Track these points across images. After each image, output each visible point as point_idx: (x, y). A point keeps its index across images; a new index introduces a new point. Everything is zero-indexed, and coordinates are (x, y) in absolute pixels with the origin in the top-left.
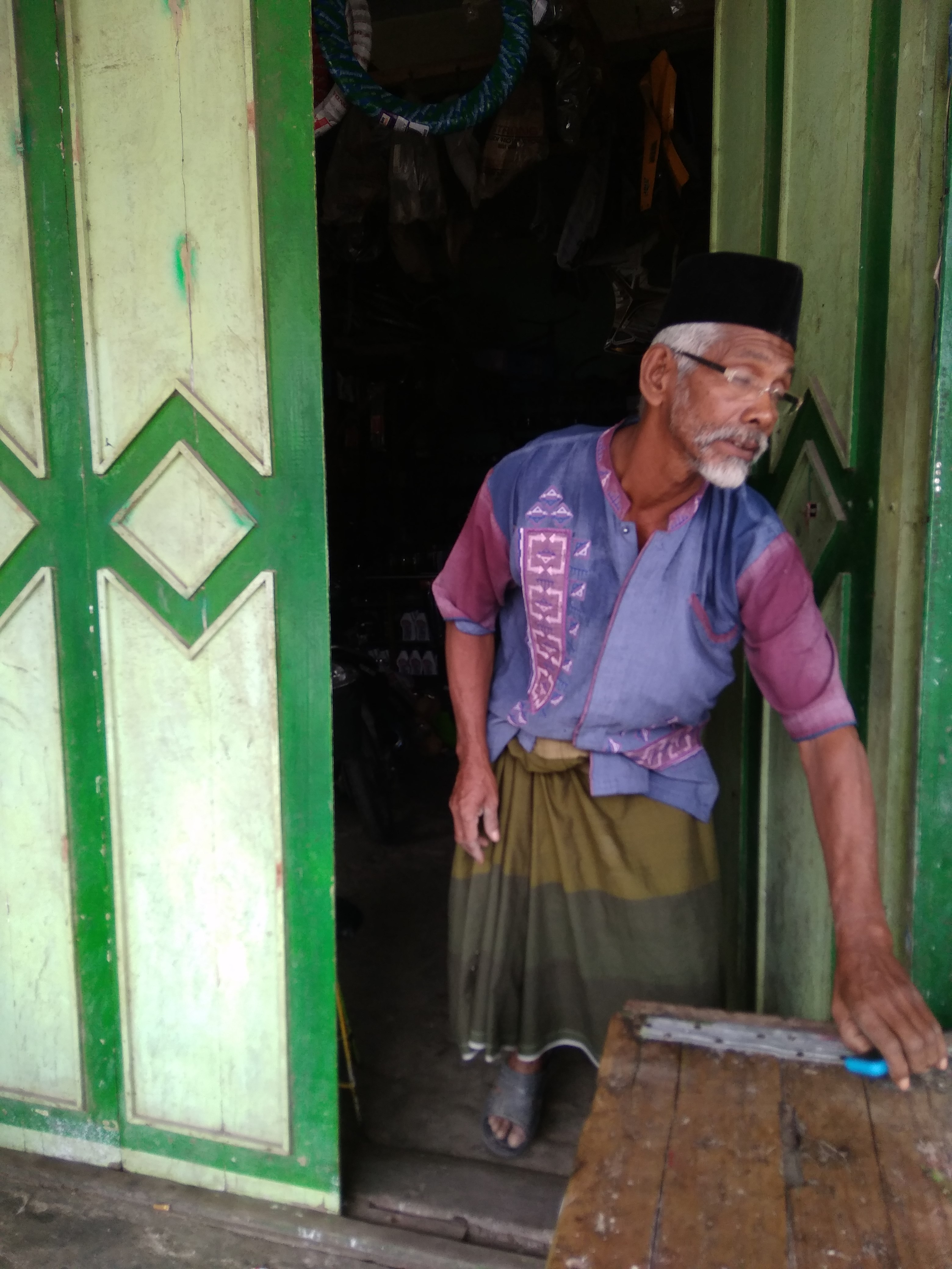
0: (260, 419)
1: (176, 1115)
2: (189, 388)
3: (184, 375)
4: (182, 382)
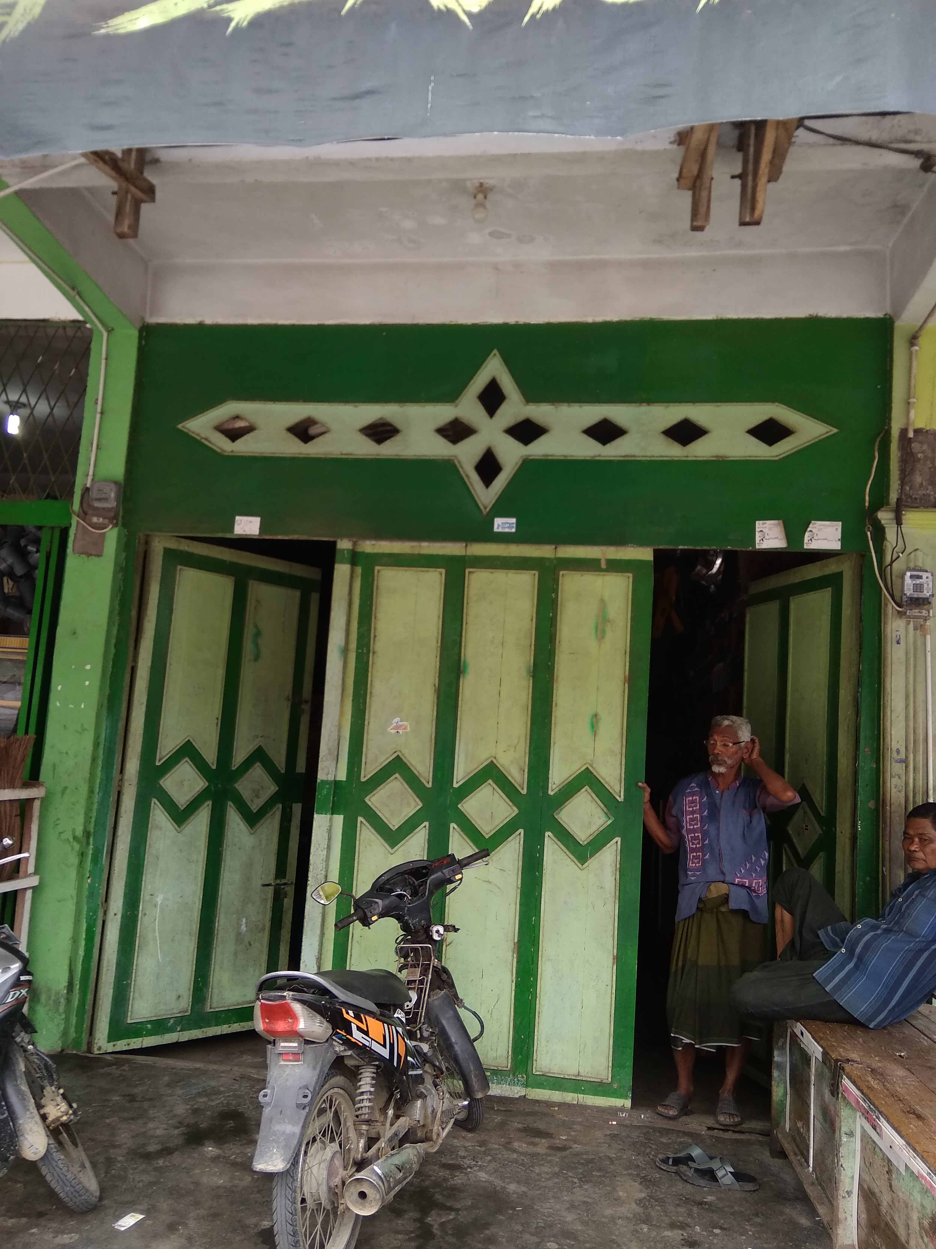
0: (620, 781)
2: (593, 767)
3: (590, 762)
4: (590, 765)
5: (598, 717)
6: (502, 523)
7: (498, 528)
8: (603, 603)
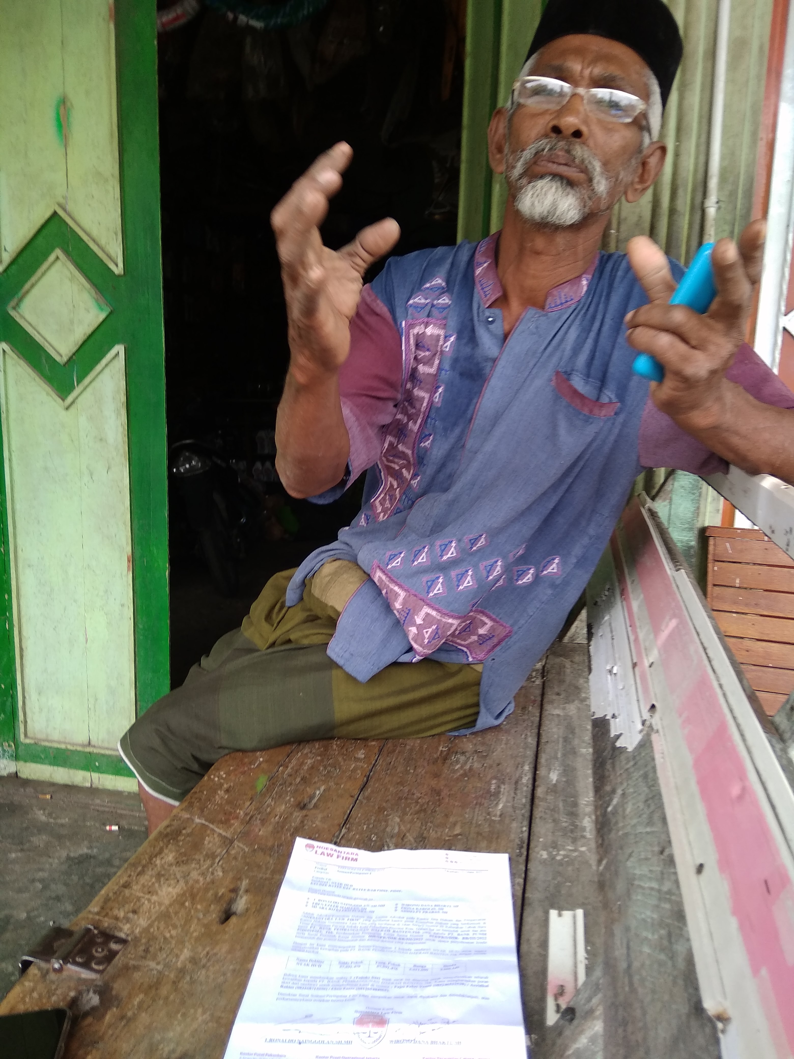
0: (116, 234)
1: (56, 736)
2: (65, 210)
3: (61, 201)
4: (60, 205)
5: (68, 104)
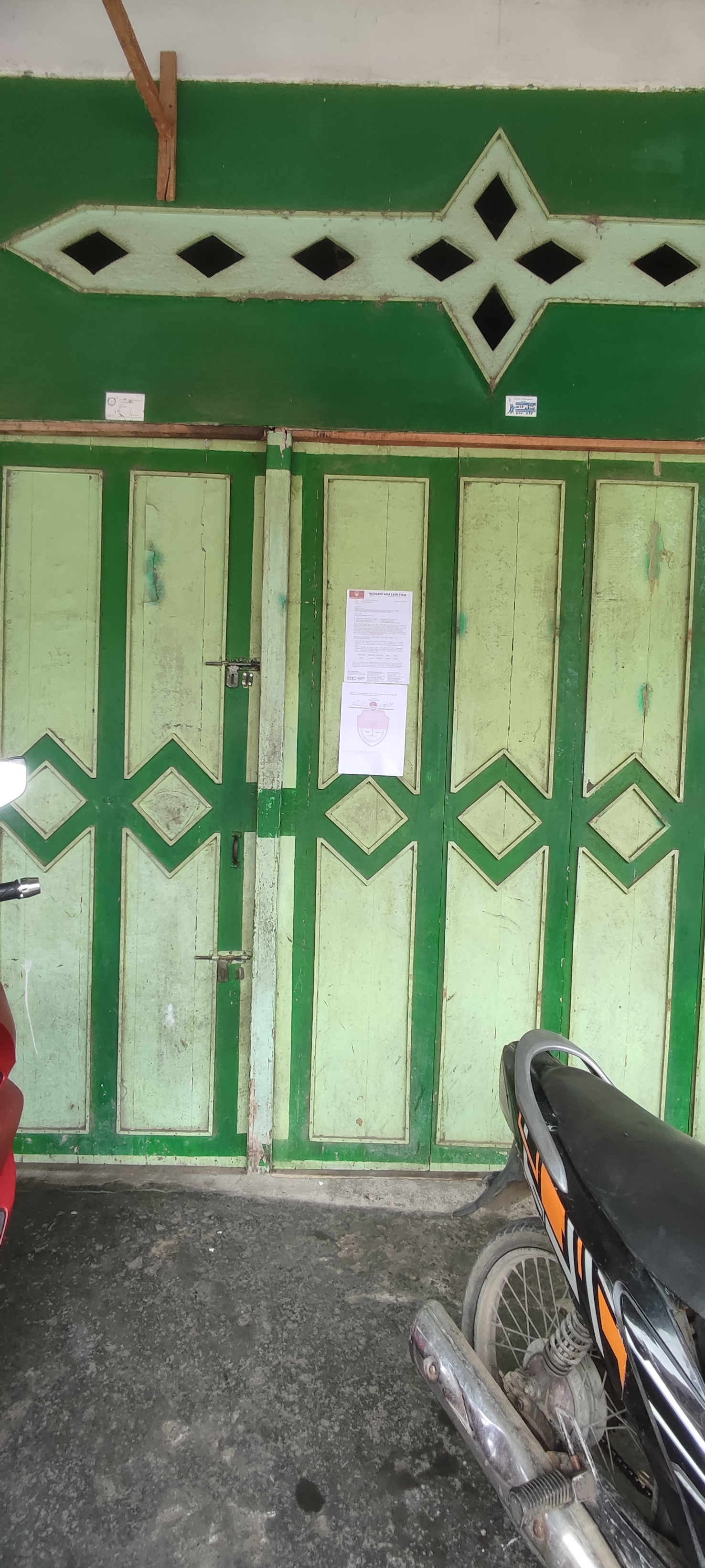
0: (677, 775)
2: (641, 757)
3: (638, 751)
4: (638, 754)
5: (650, 689)
6: (517, 404)
7: (511, 411)
8: (656, 528)
